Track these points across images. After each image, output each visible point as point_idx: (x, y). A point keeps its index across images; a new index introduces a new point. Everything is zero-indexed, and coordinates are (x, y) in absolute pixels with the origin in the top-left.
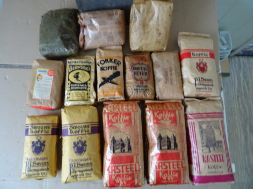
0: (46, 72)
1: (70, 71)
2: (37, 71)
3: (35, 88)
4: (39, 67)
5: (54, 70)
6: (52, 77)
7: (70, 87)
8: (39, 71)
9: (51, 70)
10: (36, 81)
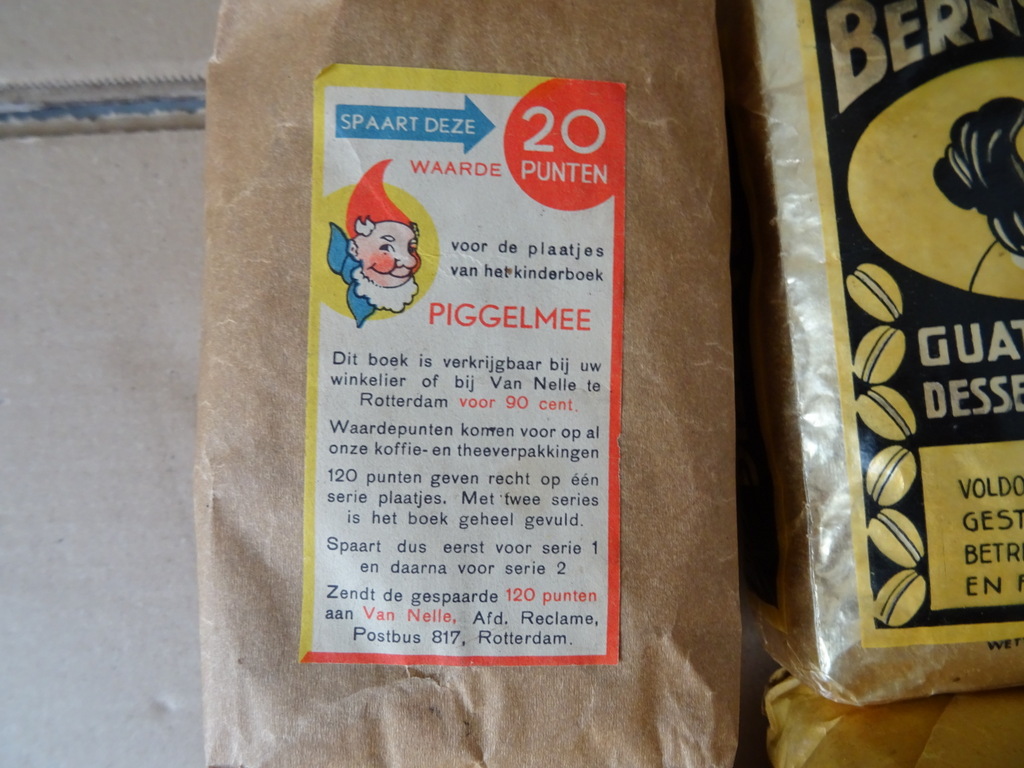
0: (469, 126)
1: (848, 92)
2: (324, 122)
3: (320, 459)
4: (345, 52)
5: (612, 96)
6: (597, 225)
7: (909, 379)
8: (362, 122)
9: (555, 96)
10: (330, 320)
